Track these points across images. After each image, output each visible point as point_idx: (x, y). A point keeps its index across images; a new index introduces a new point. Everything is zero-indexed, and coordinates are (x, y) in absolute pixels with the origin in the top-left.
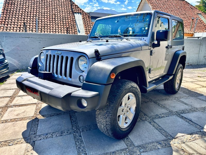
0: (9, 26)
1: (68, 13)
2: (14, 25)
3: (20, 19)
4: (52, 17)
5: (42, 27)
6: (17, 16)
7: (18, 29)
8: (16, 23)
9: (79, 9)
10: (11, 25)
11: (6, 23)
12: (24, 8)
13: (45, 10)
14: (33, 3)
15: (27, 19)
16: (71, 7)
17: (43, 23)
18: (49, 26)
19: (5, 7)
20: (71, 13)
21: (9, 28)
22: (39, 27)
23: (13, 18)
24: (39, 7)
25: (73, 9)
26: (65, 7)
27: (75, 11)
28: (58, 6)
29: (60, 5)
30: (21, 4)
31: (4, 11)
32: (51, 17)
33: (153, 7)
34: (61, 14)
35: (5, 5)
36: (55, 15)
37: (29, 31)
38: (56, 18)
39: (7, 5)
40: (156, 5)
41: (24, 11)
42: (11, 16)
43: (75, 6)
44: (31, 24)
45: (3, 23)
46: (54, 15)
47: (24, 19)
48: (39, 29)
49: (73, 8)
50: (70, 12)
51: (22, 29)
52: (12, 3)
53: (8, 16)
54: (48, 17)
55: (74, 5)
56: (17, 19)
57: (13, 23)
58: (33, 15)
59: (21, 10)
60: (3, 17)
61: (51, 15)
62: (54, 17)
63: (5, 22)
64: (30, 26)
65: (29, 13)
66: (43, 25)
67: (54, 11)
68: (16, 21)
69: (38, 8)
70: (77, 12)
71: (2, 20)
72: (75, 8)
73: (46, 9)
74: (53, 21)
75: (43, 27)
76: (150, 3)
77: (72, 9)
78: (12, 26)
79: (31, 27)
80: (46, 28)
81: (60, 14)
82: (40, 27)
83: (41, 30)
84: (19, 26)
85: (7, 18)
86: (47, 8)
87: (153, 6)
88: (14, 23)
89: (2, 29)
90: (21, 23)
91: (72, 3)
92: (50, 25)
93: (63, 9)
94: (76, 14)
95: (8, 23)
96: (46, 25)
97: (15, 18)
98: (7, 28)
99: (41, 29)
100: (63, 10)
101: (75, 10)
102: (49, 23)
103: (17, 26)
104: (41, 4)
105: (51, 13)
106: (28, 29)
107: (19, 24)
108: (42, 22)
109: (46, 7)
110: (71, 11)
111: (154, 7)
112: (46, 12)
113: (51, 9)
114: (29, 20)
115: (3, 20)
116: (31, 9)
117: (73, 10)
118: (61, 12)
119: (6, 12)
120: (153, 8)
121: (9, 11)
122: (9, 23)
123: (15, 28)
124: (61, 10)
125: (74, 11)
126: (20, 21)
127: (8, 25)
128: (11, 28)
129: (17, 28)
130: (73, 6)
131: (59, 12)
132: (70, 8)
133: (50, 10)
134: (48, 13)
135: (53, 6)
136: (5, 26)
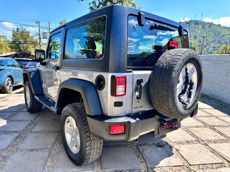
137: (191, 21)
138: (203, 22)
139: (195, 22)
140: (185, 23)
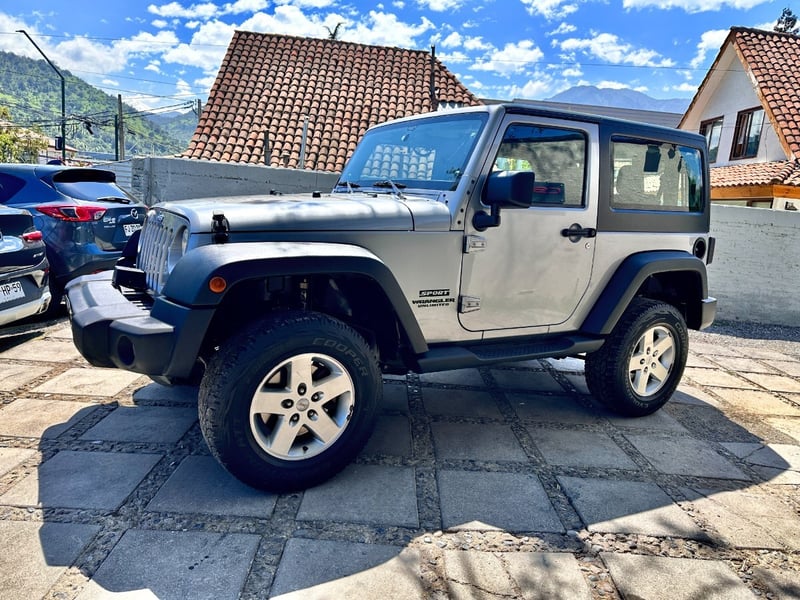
0: (222, 140)
1: (418, 101)
2: (237, 138)
3: (256, 120)
4: (361, 116)
5: (319, 149)
6: (250, 112)
7: (247, 150)
8: (243, 134)
9: (458, 89)
10: (227, 139)
11: (216, 131)
12: (277, 87)
13: (340, 92)
14: (305, 71)
15: (279, 121)
16: (432, 82)
17: (327, 135)
18: (343, 145)
19: (222, 80)
20: (426, 102)
21: (220, 148)
22: (310, 148)
23: (239, 118)
24: (324, 84)
25: (436, 88)
26: (410, 82)
27: (443, 97)
28: (386, 80)
29: (395, 75)
30: (271, 73)
31: (216, 94)
32: (356, 116)
33: (766, 82)
34: (392, 106)
35: (222, 74)
36: (371, 110)
37: (276, 160)
38: (371, 119)
39: (228, 75)
40: (780, 73)
41: (275, 93)
42: (233, 110)
43: (447, 79)
44: (289, 138)
45: (207, 130)
46: (366, 110)
47: (270, 119)
48: (309, 155)
49: (436, 84)
50: (422, 101)
51: (257, 151)
52: (243, 69)
53: (224, 109)
54: (348, 115)
55: (443, 73)
56: (248, 119)
57: (234, 133)
58: (301, 108)
59: (267, 92)
60: (209, 113)
61: (358, 109)
62: (364, 117)
63: (212, 129)
64: (283, 143)
65: (289, 102)
66: (326, 142)
67: (368, 96)
68: (246, 126)
69: (319, 85)
70: (451, 98)
71: (206, 120)
72: (443, 85)
73: (344, 87)
74: (359, 131)
75: (323, 150)
76: (754, 65)
77: (432, 89)
78: (232, 140)
79: (287, 146)
80: (333, 151)
81: (386, 106)
82: (315, 149)
83: (317, 159)
84: (250, 143)
85: (221, 116)
86: (349, 86)
87: (767, 78)
88: (239, 131)
89: (200, 151)
90: (258, 133)
91: (436, 68)
92: (348, 144)
93: (402, 87)
94: (444, 107)
95: (221, 131)
96: (334, 143)
97: (244, 118)
98: (215, 146)
99: (317, 156)
100: (402, 93)
101: (443, 91)
102: (344, 137)
103: (246, 141)
104: (330, 73)
105: (359, 102)
106: (276, 153)
107: (253, 135)
108: (322, 132)
109: (346, 81)
110: (426, 95)
111: (770, 84)
112: (342, 100)
113: (361, 89)
114: (284, 123)
115: (210, 122)
116: (298, 87)
117: (437, 92)
118: (393, 99)
119: (222, 96)
120: (764, 84)
121: (229, 95)
122: (224, 131)
123: (238, 149)
124: (394, 93)
125: (439, 95)
126: (256, 127)
127: (218, 137)
128: (225, 146)
129: (243, 147)
130: (437, 79)
131: (385, 98)
132: (425, 84)
133: (356, 94)
134: (350, 101)
135: (370, 78)
136: (210, 141)
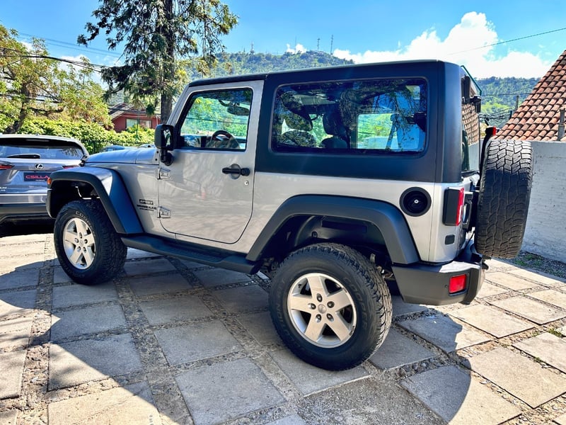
137: (311, 53)
138: (335, 58)
139: (319, 55)
140: (298, 56)
